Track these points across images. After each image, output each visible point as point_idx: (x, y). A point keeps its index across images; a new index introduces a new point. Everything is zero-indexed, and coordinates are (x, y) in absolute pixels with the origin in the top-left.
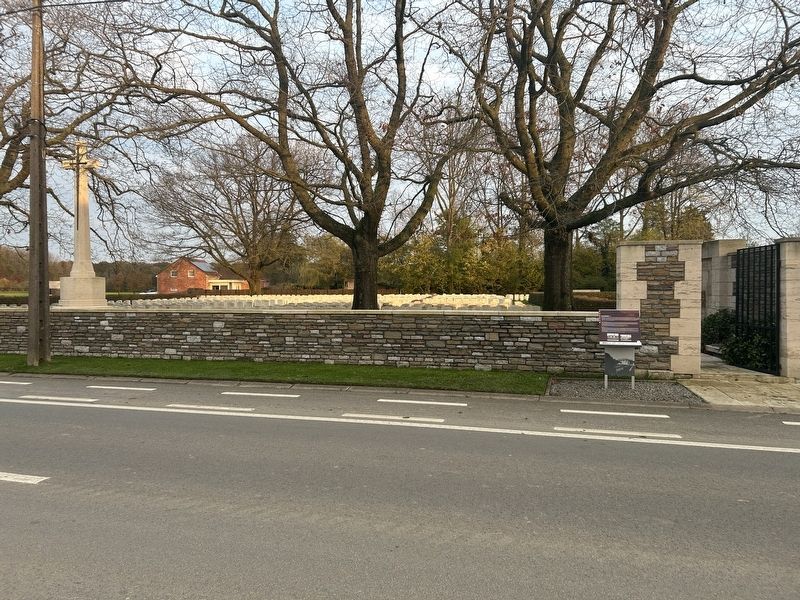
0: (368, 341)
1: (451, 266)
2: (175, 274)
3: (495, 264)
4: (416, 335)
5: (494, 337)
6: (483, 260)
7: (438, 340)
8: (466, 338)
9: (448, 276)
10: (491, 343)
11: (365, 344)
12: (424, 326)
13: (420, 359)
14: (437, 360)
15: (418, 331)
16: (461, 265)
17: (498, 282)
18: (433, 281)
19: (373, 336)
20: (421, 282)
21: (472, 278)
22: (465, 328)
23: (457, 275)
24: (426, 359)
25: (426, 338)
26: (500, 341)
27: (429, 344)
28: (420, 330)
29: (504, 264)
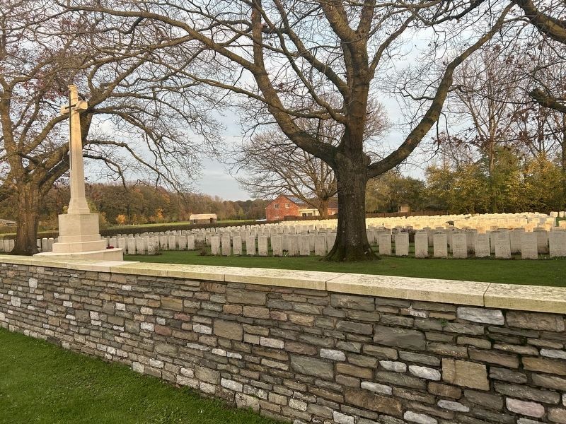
0: (187, 336)
1: (494, 188)
2: (277, 206)
3: (537, 185)
4: (270, 336)
5: (474, 376)
6: (525, 181)
7: (317, 356)
8: (386, 364)
9: (491, 198)
10: (461, 393)
11: (186, 341)
12: (284, 317)
13: (279, 399)
14: (316, 410)
15: (273, 326)
16: (504, 187)
17: (541, 200)
18: (476, 202)
19: (197, 328)
20: (466, 204)
21: (515, 198)
22: (383, 335)
23: (500, 196)
24: (292, 403)
25: (291, 347)
26: (492, 391)
27: (298, 363)
28: (278, 324)
29: (547, 185)
